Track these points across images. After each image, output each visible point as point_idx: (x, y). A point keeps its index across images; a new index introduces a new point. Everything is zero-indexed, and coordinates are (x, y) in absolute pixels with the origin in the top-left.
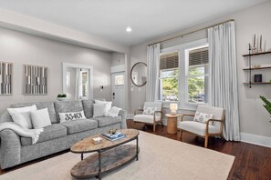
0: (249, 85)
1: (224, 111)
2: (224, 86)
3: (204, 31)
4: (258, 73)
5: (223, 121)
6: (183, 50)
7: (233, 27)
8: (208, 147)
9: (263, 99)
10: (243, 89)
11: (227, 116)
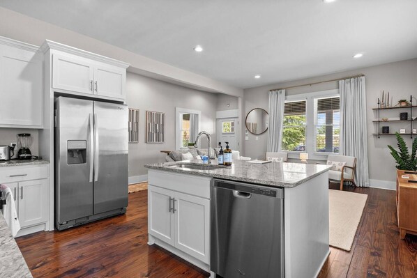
0: (378, 136)
1: (356, 159)
2: (355, 137)
3: (335, 83)
4: (386, 125)
5: (354, 169)
6: (312, 98)
7: (364, 82)
8: (343, 190)
9: (390, 148)
10: (372, 139)
11: (357, 163)
